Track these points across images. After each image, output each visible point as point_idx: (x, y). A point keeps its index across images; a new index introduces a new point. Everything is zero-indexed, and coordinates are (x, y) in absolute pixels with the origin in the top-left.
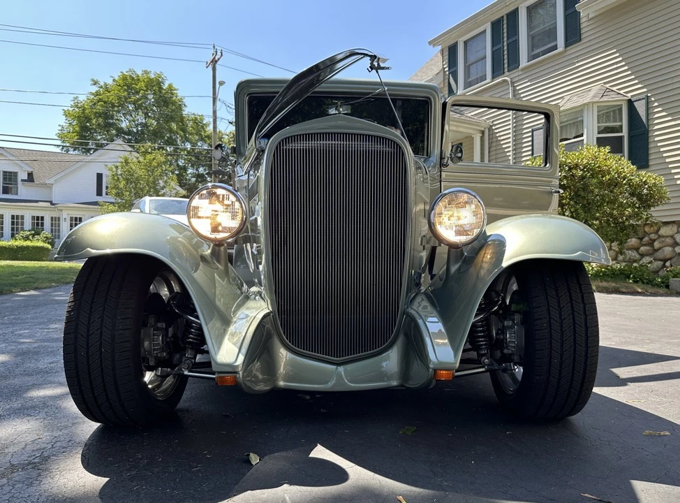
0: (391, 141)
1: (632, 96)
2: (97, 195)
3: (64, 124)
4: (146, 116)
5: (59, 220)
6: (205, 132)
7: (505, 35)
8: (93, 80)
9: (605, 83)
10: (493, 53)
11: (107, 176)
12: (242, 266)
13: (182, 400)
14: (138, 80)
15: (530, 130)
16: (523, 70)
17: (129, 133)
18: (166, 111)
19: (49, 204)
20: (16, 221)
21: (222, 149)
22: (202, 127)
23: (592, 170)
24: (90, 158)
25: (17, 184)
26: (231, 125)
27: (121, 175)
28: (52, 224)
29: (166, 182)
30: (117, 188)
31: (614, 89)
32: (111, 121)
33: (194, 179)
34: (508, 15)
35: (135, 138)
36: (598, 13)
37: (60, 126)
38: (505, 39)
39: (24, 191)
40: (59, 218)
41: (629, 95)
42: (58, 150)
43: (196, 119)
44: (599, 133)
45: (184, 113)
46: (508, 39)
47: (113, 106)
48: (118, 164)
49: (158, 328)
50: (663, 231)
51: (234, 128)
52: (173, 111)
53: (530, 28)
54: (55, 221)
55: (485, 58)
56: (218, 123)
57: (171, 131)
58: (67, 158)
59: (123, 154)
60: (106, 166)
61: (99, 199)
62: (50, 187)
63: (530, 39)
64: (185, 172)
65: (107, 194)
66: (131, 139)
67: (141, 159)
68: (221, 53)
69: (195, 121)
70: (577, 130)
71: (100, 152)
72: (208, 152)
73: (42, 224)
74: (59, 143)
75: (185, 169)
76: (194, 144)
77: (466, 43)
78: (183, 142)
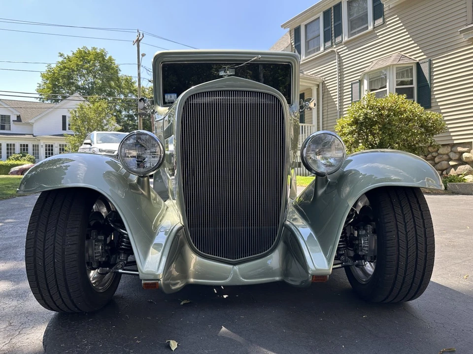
0: (272, 96)
1: (420, 60)
2: (63, 130)
3: (41, 83)
4: (95, 77)
5: (38, 147)
6: (133, 87)
7: (333, 20)
8: (60, 53)
9: (401, 52)
10: (325, 32)
11: (69, 117)
12: (159, 181)
13: (118, 289)
14: (89, 53)
15: (350, 83)
16: (345, 43)
17: (84, 88)
18: (108, 74)
19: (32, 136)
20: (10, 148)
21: (144, 102)
22: (131, 84)
23: (394, 110)
24: (58, 105)
25: (10, 123)
26: (150, 83)
27: (78, 116)
28: (33, 149)
29: (108, 121)
30: (76, 125)
31: (407, 55)
32: (71, 81)
33: (126, 119)
34: (335, 7)
35: (87, 92)
36: (397, 4)
37: (38, 84)
38: (333, 23)
39: (15, 128)
40: (38, 145)
41: (418, 59)
42: (38, 101)
43: (127, 79)
44: (397, 85)
45: (119, 75)
46: (334, 23)
47: (73, 71)
48: (76, 109)
49: (99, 239)
50: (441, 151)
51: (152, 84)
52: (112, 74)
53: (349, 15)
54: (36, 148)
55: (319, 36)
56: (141, 81)
57: (111, 87)
58: (43, 106)
59: (79, 103)
60: (68, 110)
61: (64, 132)
62: (31, 125)
63: (350, 22)
64: (121, 114)
65: (69, 129)
66: (85, 93)
67: (91, 106)
68: (143, 35)
69: (127, 80)
70: (382, 84)
71: (64, 101)
72: (135, 101)
73: (27, 150)
74: (38, 96)
75: (120, 111)
76: (126, 96)
77: (306, 26)
78: (119, 94)
